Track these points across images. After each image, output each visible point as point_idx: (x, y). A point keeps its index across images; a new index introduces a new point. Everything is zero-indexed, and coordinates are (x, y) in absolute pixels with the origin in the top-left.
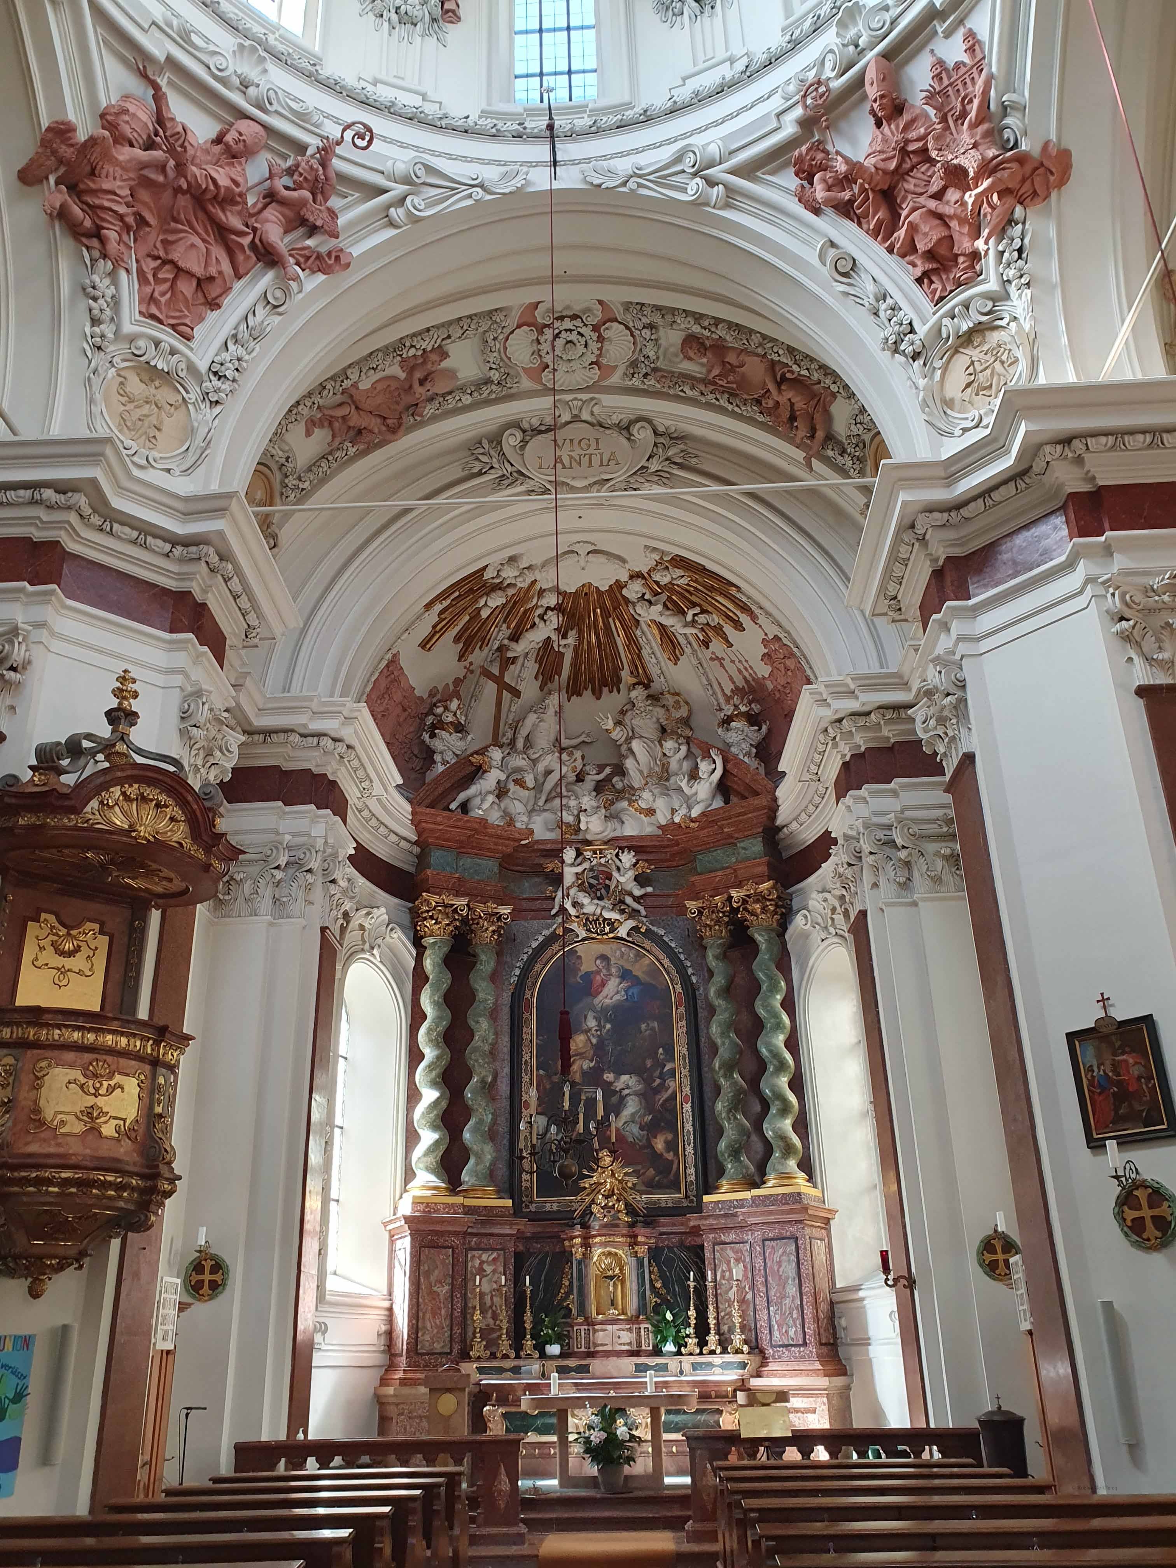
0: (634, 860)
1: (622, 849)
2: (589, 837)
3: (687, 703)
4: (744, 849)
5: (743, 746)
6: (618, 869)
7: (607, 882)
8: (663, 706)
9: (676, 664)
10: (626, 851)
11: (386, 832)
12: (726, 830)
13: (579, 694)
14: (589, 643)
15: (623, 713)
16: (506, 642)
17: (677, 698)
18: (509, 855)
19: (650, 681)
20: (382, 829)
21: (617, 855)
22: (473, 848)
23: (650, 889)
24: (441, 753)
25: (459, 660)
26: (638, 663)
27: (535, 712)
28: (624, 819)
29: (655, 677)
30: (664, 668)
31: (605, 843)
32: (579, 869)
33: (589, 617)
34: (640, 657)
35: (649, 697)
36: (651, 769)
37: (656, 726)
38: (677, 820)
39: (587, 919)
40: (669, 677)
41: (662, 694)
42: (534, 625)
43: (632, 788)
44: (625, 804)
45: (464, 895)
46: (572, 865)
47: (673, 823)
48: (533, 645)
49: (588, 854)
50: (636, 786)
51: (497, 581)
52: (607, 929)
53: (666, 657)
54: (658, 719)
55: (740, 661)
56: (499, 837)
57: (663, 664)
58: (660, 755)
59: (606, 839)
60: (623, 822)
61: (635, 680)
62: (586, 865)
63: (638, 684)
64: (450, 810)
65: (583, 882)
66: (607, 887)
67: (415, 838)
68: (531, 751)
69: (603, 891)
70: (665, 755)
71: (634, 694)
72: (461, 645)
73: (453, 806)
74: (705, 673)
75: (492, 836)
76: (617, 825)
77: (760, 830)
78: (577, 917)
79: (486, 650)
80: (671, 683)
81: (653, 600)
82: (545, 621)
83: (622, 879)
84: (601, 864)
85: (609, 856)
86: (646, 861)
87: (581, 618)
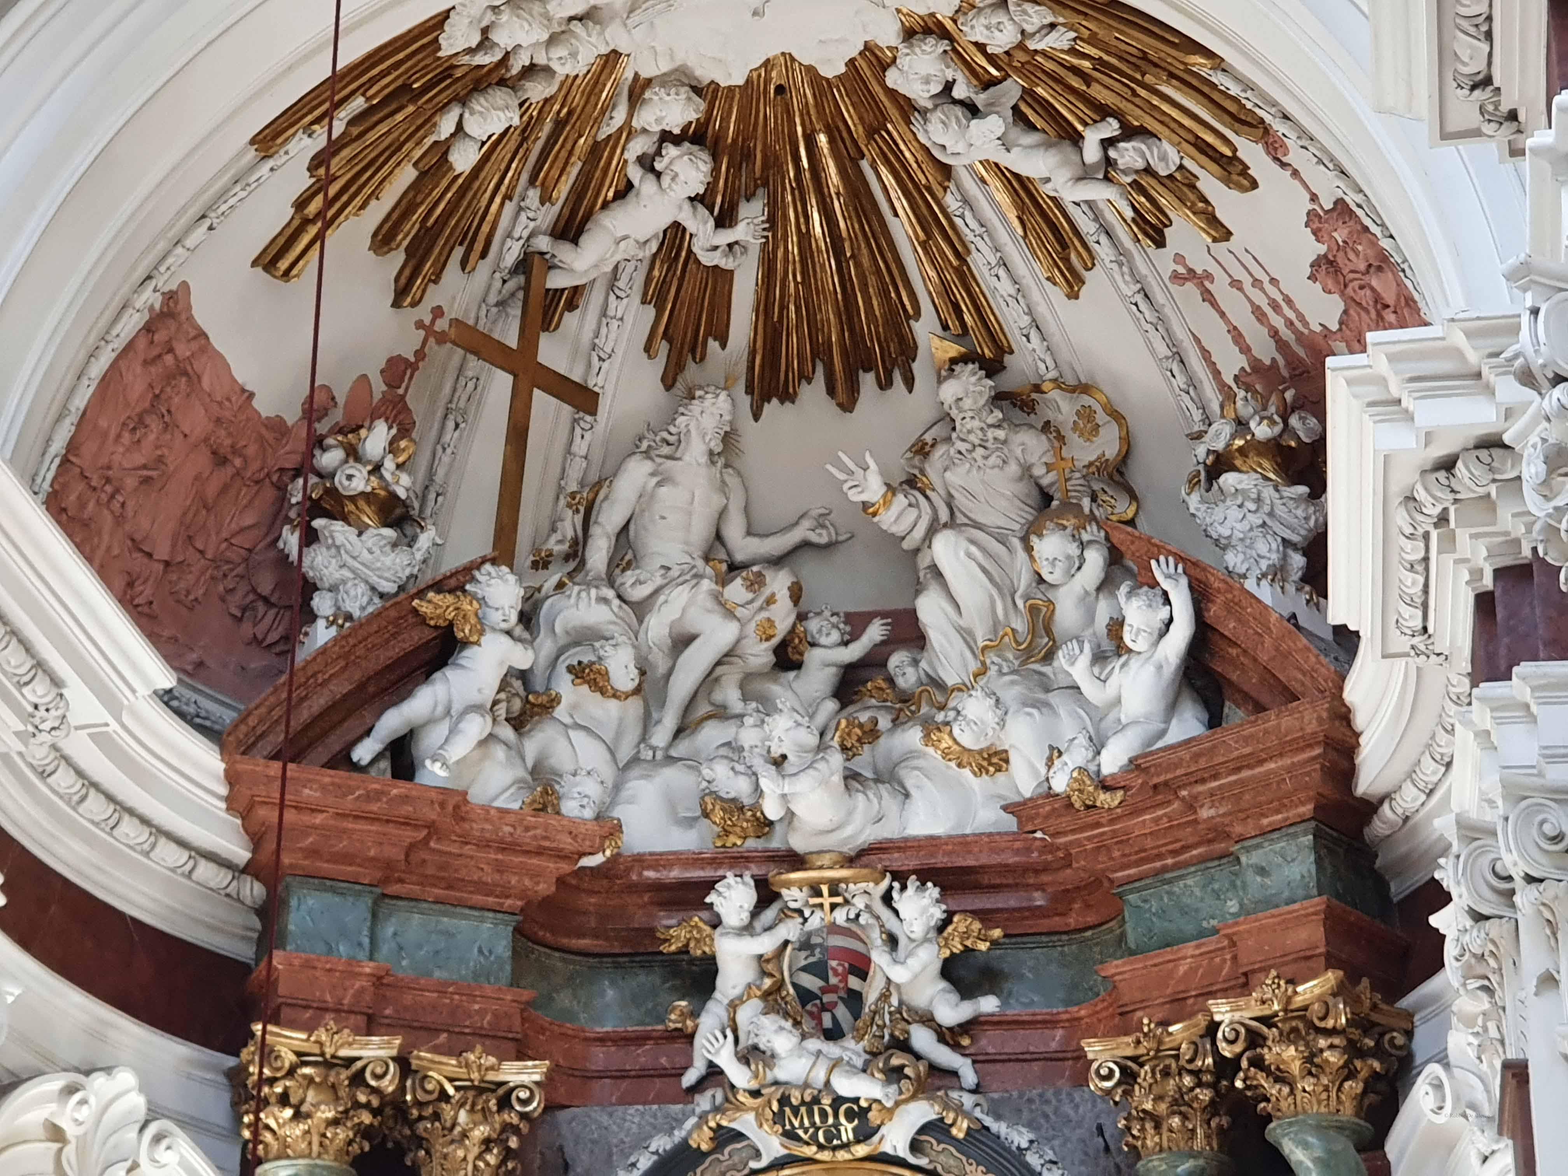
0: (937, 913)
1: (901, 877)
2: (799, 843)
3: (1116, 416)
4: (1262, 871)
5: (1262, 547)
6: (892, 941)
7: (854, 982)
8: (1046, 427)
9: (1073, 295)
10: (912, 883)
11: (143, 835)
12: (1205, 813)
13: (788, 396)
14: (805, 238)
15: (922, 450)
16: (543, 243)
17: (1086, 400)
18: (546, 902)
19: (1002, 349)
20: (129, 828)
21: (887, 899)
22: (425, 881)
23: (989, 1004)
24: (333, 589)
25: (397, 304)
26: (960, 295)
27: (647, 454)
28: (909, 784)
29: (1016, 339)
30: (1042, 309)
31: (850, 861)
32: (766, 944)
33: (797, 159)
34: (965, 275)
35: (999, 398)
36: (996, 624)
37: (1022, 488)
38: (1060, 784)
39: (784, 1101)
40: (1056, 338)
41: (1037, 388)
42: (626, 190)
43: (938, 684)
44: (913, 736)
45: (390, 1029)
46: (748, 930)
47: (1050, 794)
48: (627, 249)
49: (793, 896)
50: (951, 680)
51: (485, 59)
52: (847, 1130)
53: (1043, 274)
54: (1026, 469)
55: (1257, 283)
56: (508, 847)
57: (1036, 296)
58: (1024, 581)
59: (849, 849)
60: (907, 795)
61: (953, 350)
62: (790, 930)
63: (964, 359)
64: (355, 767)
65: (779, 986)
66: (854, 999)
67: (241, 854)
68: (629, 577)
69: (842, 1012)
70: (1041, 580)
71: (950, 391)
72: (398, 258)
73: (364, 752)
74: (1161, 322)
75: (484, 844)
76: (889, 801)
77: (1307, 809)
78: (755, 1094)
79: (484, 268)
80: (1064, 355)
81: (980, 99)
82: (658, 175)
83: (899, 974)
84: (834, 928)
85: (860, 903)
86: (976, 914)
87: (773, 164)
